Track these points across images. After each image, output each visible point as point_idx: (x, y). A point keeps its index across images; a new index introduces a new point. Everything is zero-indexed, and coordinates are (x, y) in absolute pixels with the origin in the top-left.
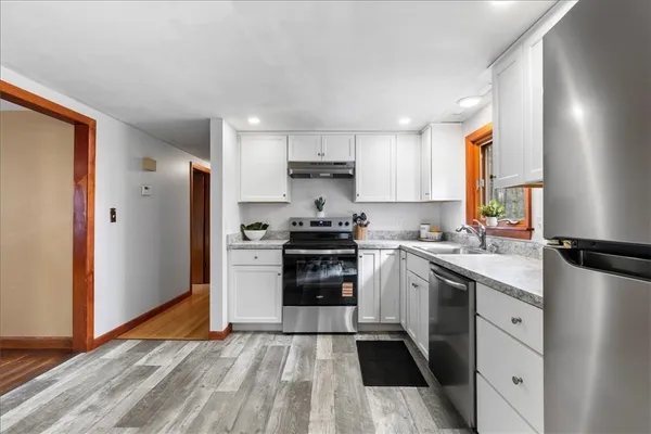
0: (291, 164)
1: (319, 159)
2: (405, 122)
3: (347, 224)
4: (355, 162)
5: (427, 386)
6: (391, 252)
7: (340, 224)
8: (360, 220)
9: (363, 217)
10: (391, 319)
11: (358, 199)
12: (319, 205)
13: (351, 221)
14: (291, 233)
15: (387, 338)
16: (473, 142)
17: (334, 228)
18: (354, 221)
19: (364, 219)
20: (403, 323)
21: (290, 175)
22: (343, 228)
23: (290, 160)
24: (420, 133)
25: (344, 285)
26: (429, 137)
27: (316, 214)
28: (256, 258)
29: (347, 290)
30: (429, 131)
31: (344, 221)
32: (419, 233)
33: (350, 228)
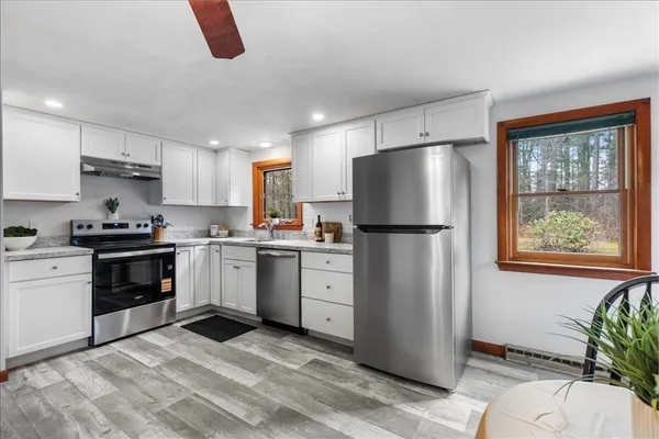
0: (85, 160)
2: (214, 143)
3: (146, 226)
4: (160, 168)
5: (257, 328)
6: (203, 247)
7: (139, 226)
8: (158, 221)
9: (160, 218)
10: (202, 302)
11: (165, 202)
12: (111, 206)
13: (149, 222)
14: (72, 237)
15: (203, 317)
16: (258, 168)
17: (132, 230)
18: (152, 221)
19: (162, 221)
20: (216, 302)
21: (83, 173)
22: (142, 230)
23: (84, 154)
24: (216, 151)
25: (163, 281)
26: (228, 157)
27: (107, 216)
28: (55, 268)
29: (166, 285)
30: (227, 153)
31: (142, 223)
32: (209, 231)
33: (149, 230)
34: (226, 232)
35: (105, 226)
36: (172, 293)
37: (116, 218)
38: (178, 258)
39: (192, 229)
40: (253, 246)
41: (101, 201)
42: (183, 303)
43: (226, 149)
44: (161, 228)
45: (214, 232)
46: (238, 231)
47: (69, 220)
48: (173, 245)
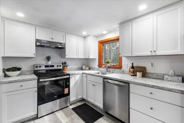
0: (37, 41)
1: (51, 40)
2: (84, 33)
3: (60, 66)
4: (65, 44)
5: (103, 116)
6: (80, 75)
7: (58, 66)
8: (64, 64)
9: (65, 63)
10: (80, 97)
11: (66, 57)
12: (48, 58)
13: (61, 65)
14: (34, 71)
16: (100, 43)
17: (55, 68)
18: (63, 65)
19: (66, 64)
20: (85, 97)
21: (37, 46)
22: (59, 68)
23: (37, 38)
24: (85, 37)
25: (65, 89)
26: (89, 39)
27: (47, 62)
28: (21, 86)
29: (66, 91)
30: (89, 38)
31: (59, 65)
32: (82, 67)
33: (61, 68)
34: (88, 68)
35: (46, 66)
36: (68, 94)
37: (50, 63)
38: (71, 80)
39: (76, 67)
40: (101, 77)
41: (45, 57)
42: (73, 98)
43: (88, 36)
44: (65, 67)
45: (84, 68)
46: (92, 68)
47: (33, 64)
48: (69, 75)
